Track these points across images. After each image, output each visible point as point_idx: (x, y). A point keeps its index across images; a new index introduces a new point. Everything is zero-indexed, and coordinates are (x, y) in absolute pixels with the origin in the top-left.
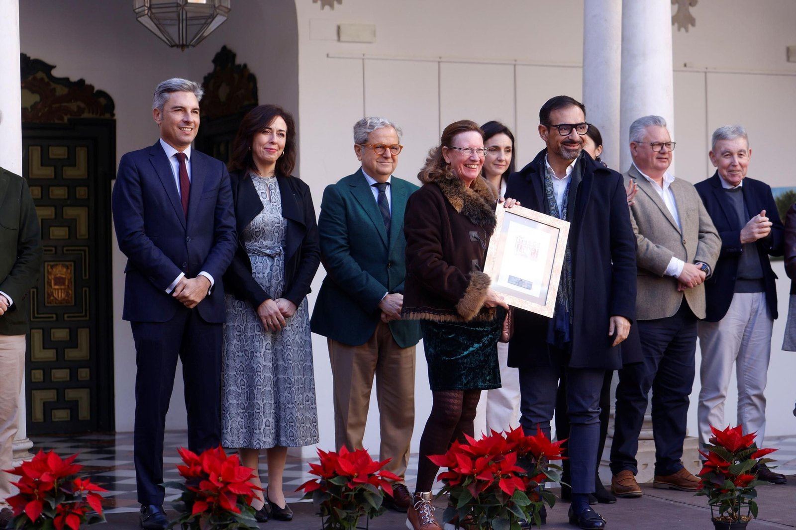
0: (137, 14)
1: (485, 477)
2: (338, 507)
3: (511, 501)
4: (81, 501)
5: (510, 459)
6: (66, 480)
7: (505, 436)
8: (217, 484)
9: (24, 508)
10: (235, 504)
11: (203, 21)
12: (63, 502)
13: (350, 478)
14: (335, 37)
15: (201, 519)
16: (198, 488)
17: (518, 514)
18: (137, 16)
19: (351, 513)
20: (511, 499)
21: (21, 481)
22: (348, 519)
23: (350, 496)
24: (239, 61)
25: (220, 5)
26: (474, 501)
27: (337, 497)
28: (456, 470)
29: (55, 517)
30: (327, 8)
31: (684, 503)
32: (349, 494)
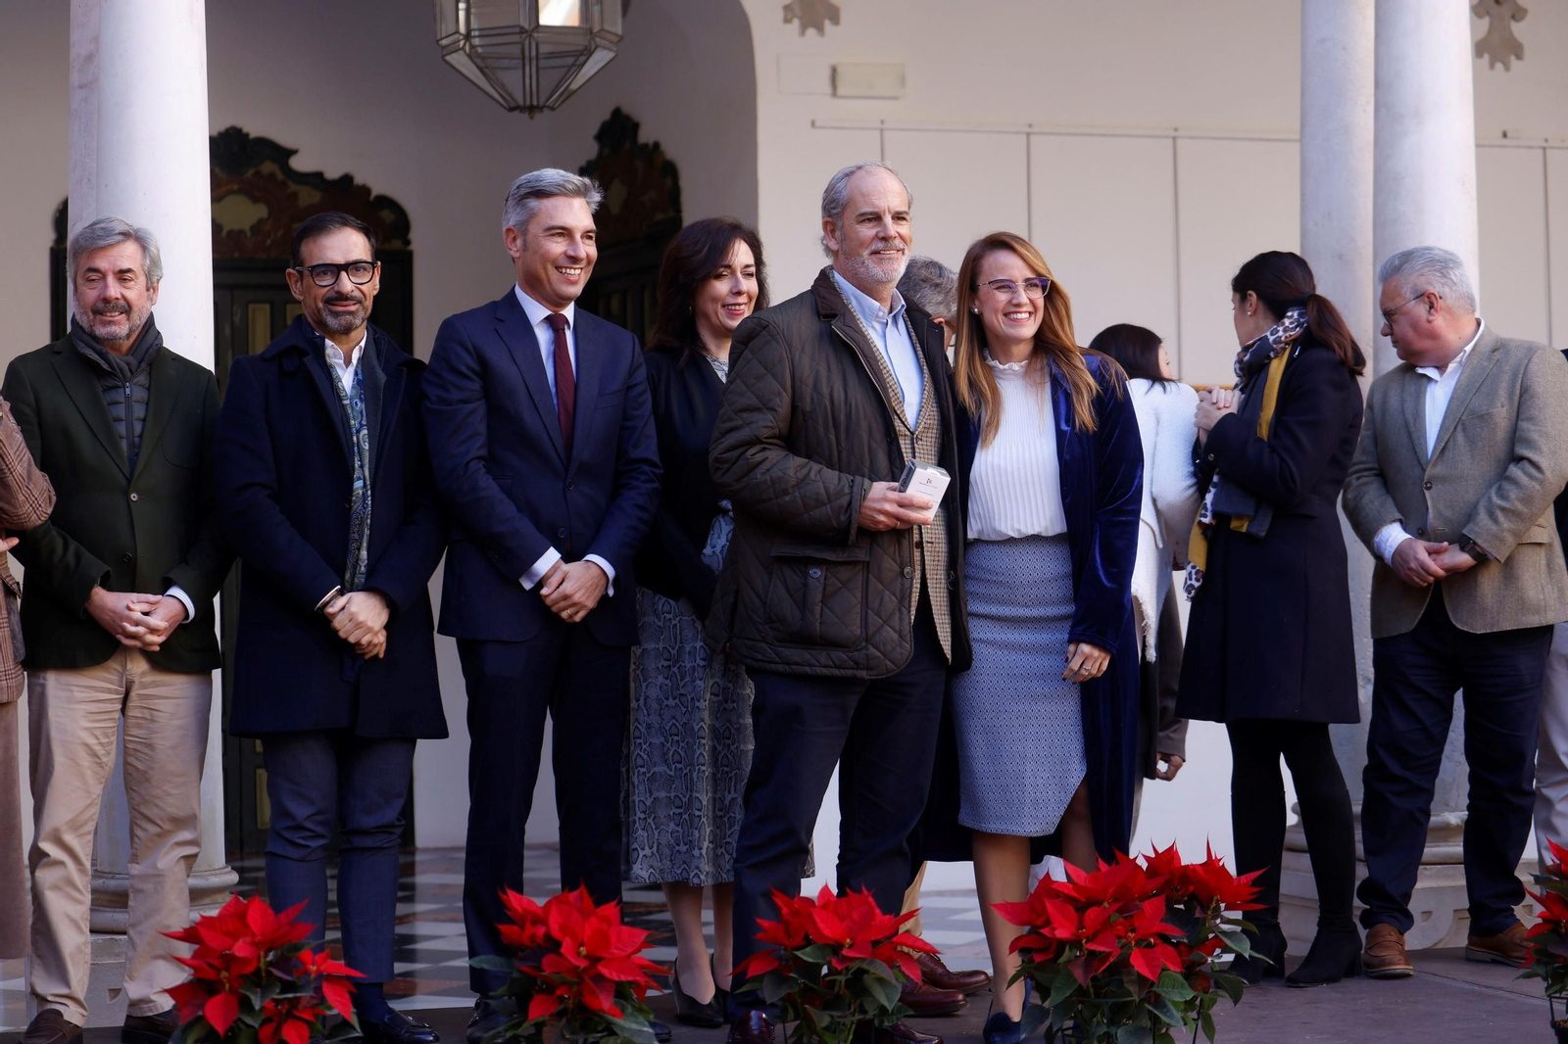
0: (444, 47)
1: (1102, 945)
2: (813, 1005)
3: (1155, 993)
4: (311, 994)
5: (1152, 909)
6: (282, 953)
7: (1144, 865)
8: (574, 961)
9: (201, 1007)
10: (612, 1000)
11: (570, 61)
12: (276, 997)
13: (836, 948)
14: (828, 89)
15: (544, 1029)
16: (539, 969)
17: (1168, 1017)
18: (445, 53)
19: (839, 1017)
20: (1155, 989)
21: (196, 955)
22: (833, 1027)
23: (837, 984)
24: (645, 136)
25: (602, 30)
26: (1081, 992)
27: (811, 985)
28: (1045, 931)
29: (261, 1025)
30: (811, 32)
31: (1501, 989)
32: (835, 981)
